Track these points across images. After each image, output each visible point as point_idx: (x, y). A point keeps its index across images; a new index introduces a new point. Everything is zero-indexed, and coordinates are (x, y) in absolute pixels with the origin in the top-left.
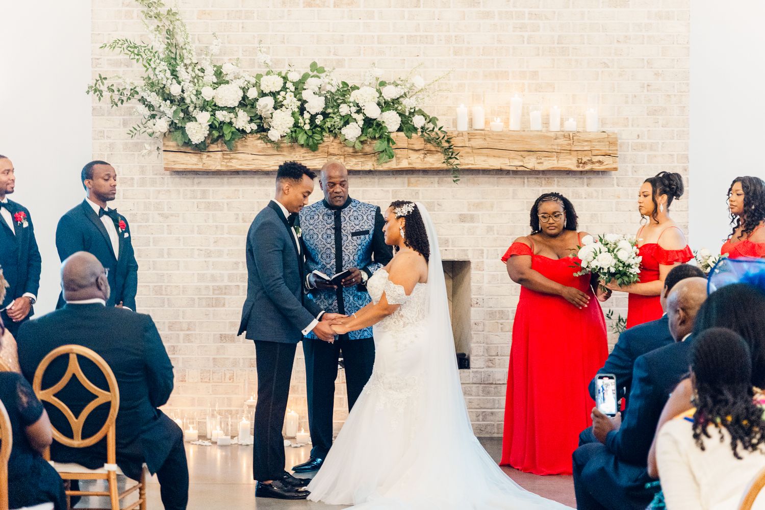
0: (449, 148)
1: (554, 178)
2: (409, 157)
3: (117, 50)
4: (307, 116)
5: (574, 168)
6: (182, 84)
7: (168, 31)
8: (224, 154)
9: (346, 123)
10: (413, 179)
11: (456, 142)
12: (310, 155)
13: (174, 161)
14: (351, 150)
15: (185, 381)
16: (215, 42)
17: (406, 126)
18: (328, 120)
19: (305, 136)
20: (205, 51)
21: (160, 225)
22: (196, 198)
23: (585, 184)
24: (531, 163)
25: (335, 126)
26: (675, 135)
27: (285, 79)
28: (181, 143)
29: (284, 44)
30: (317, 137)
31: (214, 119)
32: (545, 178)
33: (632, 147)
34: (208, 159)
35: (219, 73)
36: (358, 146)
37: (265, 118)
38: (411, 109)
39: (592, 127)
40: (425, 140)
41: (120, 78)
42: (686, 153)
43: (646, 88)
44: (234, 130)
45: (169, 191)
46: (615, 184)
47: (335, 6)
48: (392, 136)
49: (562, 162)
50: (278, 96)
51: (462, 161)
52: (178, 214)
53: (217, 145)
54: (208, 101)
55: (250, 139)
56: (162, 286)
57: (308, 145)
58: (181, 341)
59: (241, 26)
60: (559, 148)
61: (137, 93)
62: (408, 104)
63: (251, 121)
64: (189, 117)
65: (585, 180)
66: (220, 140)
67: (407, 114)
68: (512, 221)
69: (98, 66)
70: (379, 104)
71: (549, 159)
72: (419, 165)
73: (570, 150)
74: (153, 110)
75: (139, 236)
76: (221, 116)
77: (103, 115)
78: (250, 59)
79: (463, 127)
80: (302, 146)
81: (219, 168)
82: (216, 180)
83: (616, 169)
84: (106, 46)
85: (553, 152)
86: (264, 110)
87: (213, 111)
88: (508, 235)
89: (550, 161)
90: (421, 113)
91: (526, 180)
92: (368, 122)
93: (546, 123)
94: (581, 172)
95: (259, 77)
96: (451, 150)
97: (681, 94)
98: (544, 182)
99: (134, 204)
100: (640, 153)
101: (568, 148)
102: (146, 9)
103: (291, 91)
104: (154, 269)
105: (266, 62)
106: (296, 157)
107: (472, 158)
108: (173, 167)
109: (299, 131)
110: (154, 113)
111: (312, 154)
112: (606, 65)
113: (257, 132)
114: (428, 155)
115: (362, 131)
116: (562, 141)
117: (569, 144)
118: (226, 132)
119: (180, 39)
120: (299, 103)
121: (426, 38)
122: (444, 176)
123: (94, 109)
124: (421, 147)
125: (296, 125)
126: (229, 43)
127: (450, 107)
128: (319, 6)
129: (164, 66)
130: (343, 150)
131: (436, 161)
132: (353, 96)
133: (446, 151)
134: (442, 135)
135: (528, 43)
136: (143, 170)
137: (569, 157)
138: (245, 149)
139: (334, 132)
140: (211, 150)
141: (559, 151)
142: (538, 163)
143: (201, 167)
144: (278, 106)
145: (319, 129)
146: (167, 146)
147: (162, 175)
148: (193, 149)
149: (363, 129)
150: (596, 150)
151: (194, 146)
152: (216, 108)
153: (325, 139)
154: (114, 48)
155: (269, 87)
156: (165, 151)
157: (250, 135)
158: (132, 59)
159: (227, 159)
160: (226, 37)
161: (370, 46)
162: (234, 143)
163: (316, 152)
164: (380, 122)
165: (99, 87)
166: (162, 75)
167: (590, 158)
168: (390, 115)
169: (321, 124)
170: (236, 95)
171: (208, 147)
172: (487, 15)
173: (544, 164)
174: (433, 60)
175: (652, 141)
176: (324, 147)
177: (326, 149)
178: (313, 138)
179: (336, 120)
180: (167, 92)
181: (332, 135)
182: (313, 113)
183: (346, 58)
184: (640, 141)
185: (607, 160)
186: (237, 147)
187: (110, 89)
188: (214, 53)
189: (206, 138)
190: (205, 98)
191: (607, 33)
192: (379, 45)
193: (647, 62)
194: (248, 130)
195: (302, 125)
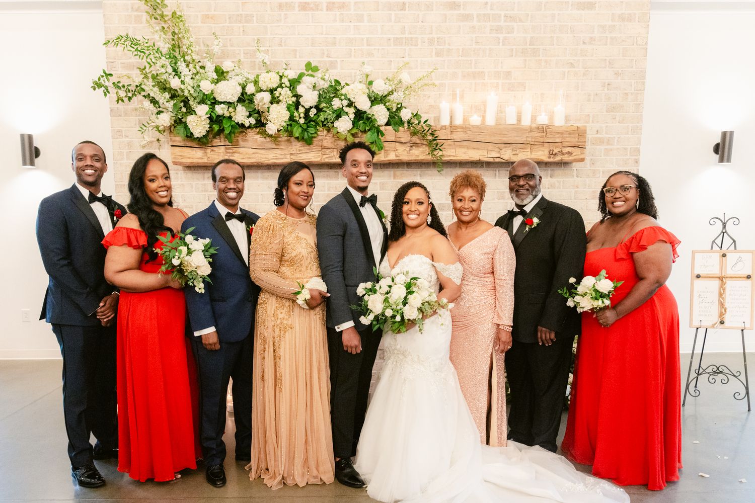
0: (434, 140)
2: (397, 150)
3: (121, 47)
4: (301, 110)
5: (546, 159)
6: (183, 78)
7: (174, 33)
8: (226, 148)
9: (338, 116)
10: (399, 171)
11: (441, 135)
12: (305, 149)
13: (181, 156)
16: (216, 42)
17: (394, 120)
18: (321, 113)
19: (300, 130)
22: (207, 191)
23: (549, 175)
24: (507, 155)
25: (329, 120)
26: (630, 131)
27: (282, 77)
28: (185, 137)
29: (282, 46)
30: (312, 130)
31: (212, 111)
33: (591, 141)
34: (212, 153)
35: (219, 71)
36: (350, 139)
37: (262, 112)
38: (398, 104)
39: (559, 122)
40: (411, 133)
42: (639, 147)
43: (606, 87)
44: (233, 123)
46: (575, 175)
47: (327, 10)
48: (382, 129)
49: (535, 153)
50: (275, 92)
51: (444, 153)
52: (192, 205)
53: (220, 140)
54: (207, 95)
55: (250, 133)
57: (303, 138)
59: (242, 29)
60: (533, 140)
61: (144, 90)
62: (396, 99)
63: (250, 116)
64: (190, 111)
65: (549, 172)
66: (221, 134)
67: (394, 110)
69: (114, 69)
70: (370, 98)
71: (524, 150)
72: (405, 157)
73: (543, 142)
76: (220, 110)
77: (120, 115)
78: (251, 61)
79: (445, 121)
80: (297, 138)
83: (582, 160)
84: (109, 42)
85: (527, 144)
86: (261, 104)
89: (524, 153)
90: (406, 107)
91: (497, 172)
92: (360, 115)
93: (519, 120)
94: (551, 163)
95: (258, 76)
96: (435, 142)
97: (637, 92)
100: (598, 147)
101: (541, 140)
102: (151, 10)
103: (286, 86)
105: (265, 61)
106: (293, 151)
107: (454, 150)
108: (181, 161)
109: (294, 125)
110: (161, 109)
111: (308, 147)
112: (572, 65)
113: (256, 126)
114: (414, 147)
115: (353, 125)
116: (535, 134)
117: (542, 137)
118: (226, 126)
120: (294, 99)
121: (411, 40)
122: (426, 169)
123: (112, 110)
124: (408, 140)
125: (291, 118)
126: (232, 46)
127: (432, 105)
128: (313, 10)
129: (165, 61)
130: (335, 144)
131: (421, 153)
132: (345, 92)
134: (426, 128)
135: (503, 45)
137: (541, 148)
138: (246, 143)
139: (327, 126)
140: (214, 145)
141: (533, 143)
142: (514, 155)
143: (206, 161)
144: (275, 100)
145: (313, 123)
146: (174, 141)
148: (199, 144)
149: (354, 122)
150: (567, 142)
151: (198, 140)
152: (215, 102)
153: (319, 133)
154: (117, 44)
155: (267, 84)
156: (172, 146)
157: (250, 130)
158: (135, 55)
159: (229, 153)
160: (228, 40)
161: (360, 48)
162: (234, 137)
163: (311, 146)
164: (370, 116)
165: (103, 83)
166: (163, 70)
167: (560, 150)
168: (379, 109)
169: (315, 118)
170: (236, 91)
171: (211, 141)
172: (467, 17)
173: (519, 155)
174: (417, 61)
175: (609, 136)
176: (318, 141)
177: (320, 143)
178: (308, 132)
179: (329, 114)
180: (168, 86)
181: (326, 130)
182: (307, 107)
183: (338, 60)
184: (598, 136)
185: (576, 152)
186: (238, 141)
187: (116, 86)
188: (216, 53)
189: (208, 132)
190: (204, 91)
191: (575, 35)
192: (368, 47)
193: (609, 62)
194: (247, 125)
195: (297, 119)
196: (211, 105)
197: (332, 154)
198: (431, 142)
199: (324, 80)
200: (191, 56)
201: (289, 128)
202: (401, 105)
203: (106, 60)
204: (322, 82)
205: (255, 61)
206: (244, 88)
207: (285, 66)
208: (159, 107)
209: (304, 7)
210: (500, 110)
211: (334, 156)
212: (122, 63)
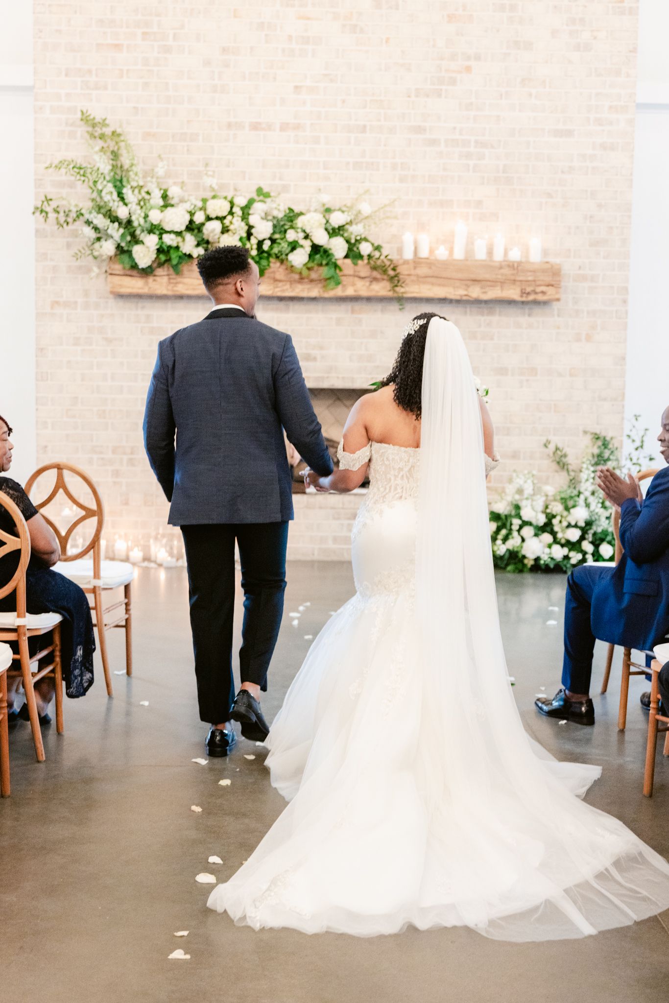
2: (355, 285)
3: (63, 171)
4: (254, 241)
5: (517, 298)
6: (129, 206)
7: (113, 152)
8: (170, 278)
9: (293, 249)
10: (357, 306)
11: (403, 270)
13: (120, 285)
14: (297, 277)
16: (160, 164)
17: (353, 253)
18: (275, 245)
20: (150, 173)
21: (104, 349)
23: (527, 314)
24: (475, 292)
25: (282, 252)
26: (616, 268)
27: (232, 205)
28: (128, 266)
29: (230, 168)
30: (264, 262)
31: (160, 242)
33: (572, 278)
34: (154, 283)
35: (165, 197)
36: (305, 272)
37: (212, 242)
38: (357, 235)
39: (536, 257)
40: (371, 268)
41: (63, 199)
42: (626, 285)
43: (588, 219)
44: (180, 254)
45: (113, 315)
47: (281, 131)
48: (339, 263)
49: (506, 292)
50: (225, 220)
51: (407, 289)
52: (122, 338)
53: (164, 269)
54: (155, 225)
56: (106, 409)
59: (186, 148)
60: (504, 278)
61: (82, 215)
62: (355, 230)
63: (198, 245)
64: (135, 240)
66: (166, 265)
67: (354, 241)
69: (43, 186)
70: (326, 229)
71: (493, 288)
72: (364, 293)
73: (514, 280)
74: (99, 233)
75: (83, 359)
76: (168, 240)
77: (46, 237)
78: (196, 183)
79: (408, 255)
81: (165, 292)
82: (159, 304)
83: (558, 300)
84: (51, 166)
85: (497, 281)
86: (211, 235)
87: (161, 234)
89: (494, 291)
90: (366, 240)
91: (468, 310)
92: (316, 249)
93: (490, 253)
94: (523, 302)
95: (205, 201)
96: (396, 278)
97: (623, 225)
99: (77, 327)
100: (581, 284)
101: (513, 278)
102: (90, 129)
103: (238, 216)
104: (98, 393)
105: (212, 186)
107: (417, 287)
108: (118, 290)
110: (100, 235)
112: (550, 195)
114: (374, 282)
115: (309, 258)
116: (506, 271)
117: (513, 275)
118: (173, 256)
119: (125, 160)
120: (246, 228)
121: (372, 164)
122: (389, 304)
123: (37, 231)
124: (367, 274)
126: (174, 166)
127: (395, 235)
128: (266, 131)
129: (110, 187)
130: (289, 276)
132: (300, 222)
133: (391, 279)
134: (388, 263)
135: (473, 172)
136: (86, 293)
137: (513, 287)
138: (191, 273)
139: (281, 258)
140: (157, 274)
141: (503, 281)
142: (482, 293)
143: (146, 291)
144: (225, 230)
145: (266, 255)
146: (113, 270)
147: (107, 298)
148: (141, 274)
149: (311, 256)
150: (540, 280)
151: (140, 269)
152: (163, 232)
153: (271, 265)
154: (59, 168)
155: (216, 211)
156: (110, 274)
158: (79, 180)
159: (172, 283)
161: (316, 171)
162: (181, 267)
164: (327, 250)
165: (44, 208)
167: (533, 289)
168: (337, 241)
169: (268, 250)
170: (183, 219)
171: (155, 271)
172: (434, 142)
173: (488, 293)
174: (379, 187)
175: (593, 273)
176: (271, 273)
177: (272, 275)
179: (283, 246)
180: (116, 216)
181: (279, 261)
182: (261, 238)
184: (581, 272)
185: (550, 291)
186: (183, 271)
187: (57, 210)
188: (160, 176)
189: (153, 263)
190: (152, 221)
191: (552, 163)
192: (326, 171)
193: (591, 193)
196: (159, 235)
197: (285, 288)
199: (279, 210)
200: (137, 181)
202: (361, 238)
204: (275, 212)
206: (192, 214)
209: (255, 127)
210: (470, 243)
211: (287, 289)
212: (51, 181)
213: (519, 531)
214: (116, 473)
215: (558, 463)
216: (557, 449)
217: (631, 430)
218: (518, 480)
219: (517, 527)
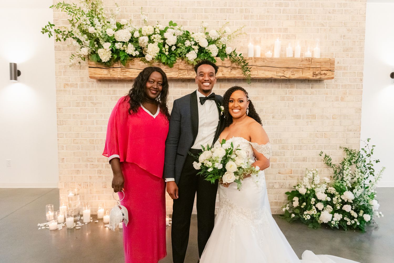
0: (246, 65)
1: (294, 84)
2: (223, 71)
4: (167, 47)
5: (311, 77)
6: (95, 26)
7: (93, 4)
8: (122, 69)
9: (188, 51)
10: (223, 84)
11: (249, 62)
13: (94, 73)
14: (191, 67)
15: (106, 188)
16: (117, 9)
17: (222, 53)
18: (179, 49)
19: (166, 58)
21: (92, 108)
22: (110, 94)
23: (310, 87)
24: (288, 75)
25: (183, 53)
26: (357, 62)
27: (155, 28)
29: (156, 12)
30: (173, 59)
31: (113, 46)
32: (290, 84)
33: (336, 68)
34: (113, 72)
37: (143, 47)
38: (223, 45)
39: (317, 56)
40: (231, 62)
42: (362, 71)
43: (343, 37)
44: (126, 54)
45: (96, 90)
46: (326, 87)
48: (215, 58)
49: (305, 74)
50: (151, 37)
51: (251, 73)
52: (101, 102)
53: (118, 64)
54: (110, 37)
56: (93, 140)
57: (167, 64)
58: (104, 167)
59: (132, 2)
60: (304, 66)
61: (73, 34)
63: (136, 50)
64: (100, 46)
65: (311, 85)
66: (119, 61)
67: (221, 48)
68: (272, 106)
69: (57, 24)
70: (208, 40)
71: (298, 72)
72: (228, 75)
73: (309, 68)
75: (81, 114)
76: (118, 46)
77: (60, 50)
78: (137, 21)
79: (251, 55)
80: (164, 63)
81: (119, 77)
82: (120, 85)
83: (333, 78)
84: (53, 6)
85: (300, 68)
88: (270, 113)
89: (298, 74)
92: (201, 50)
93: (294, 54)
96: (246, 67)
97: (361, 40)
98: (289, 86)
99: (78, 97)
100: (338, 71)
101: (308, 66)
103: (158, 33)
104: (89, 131)
105: (145, 20)
107: (256, 72)
108: (94, 76)
109: (162, 55)
110: (83, 46)
111: (170, 69)
112: (323, 25)
113: (139, 56)
114: (233, 70)
115: (198, 56)
116: (305, 63)
117: (309, 64)
118: (121, 56)
120: (162, 41)
121: (230, 10)
122: (239, 83)
123: (55, 47)
124: (229, 65)
125: (161, 52)
126: (126, 12)
127: (242, 47)
130: (187, 67)
131: (237, 73)
132: (192, 37)
134: (241, 59)
135: (283, 13)
136: (82, 79)
137: (309, 71)
138: (134, 66)
139: (182, 56)
140: (115, 67)
141: (303, 68)
142: (292, 75)
143: (109, 76)
144: (151, 41)
145: (174, 55)
146: (90, 64)
147: (92, 82)
148: (105, 66)
149: (198, 55)
150: (323, 67)
151: (104, 63)
152: (115, 42)
153: (177, 61)
154: (58, 8)
155: (146, 32)
156: (89, 67)
157: (136, 59)
158: (69, 14)
159: (123, 72)
160: (125, 8)
161: (200, 14)
162: (126, 63)
163: (172, 68)
164: (207, 51)
165: (48, 29)
166: (85, 23)
167: (320, 72)
168: (213, 47)
169: (174, 52)
170: (128, 36)
171: (113, 65)
173: (295, 75)
174: (233, 21)
175: (345, 65)
176: (176, 65)
178: (170, 60)
179: (183, 50)
180: (87, 31)
181: (181, 59)
182: (170, 45)
183: (188, 21)
185: (329, 73)
186: (128, 65)
187: (57, 32)
188: (117, 15)
189: (111, 59)
190: (108, 35)
191: (324, 8)
192: (206, 14)
193: (344, 23)
194: (134, 55)
195: (164, 52)
196: (112, 43)
197: (184, 73)
198: (243, 66)
200: (102, 15)
201: (159, 57)
202: (225, 46)
203: (53, 19)
204: (179, 31)
205: (140, 21)
206: (133, 34)
207: (157, 23)
208: (82, 45)
210: (283, 50)
211: (186, 74)
212: (62, 21)
213: (314, 205)
214: (100, 172)
215: (327, 164)
216: (326, 156)
217: (366, 147)
218: (309, 174)
219: (314, 203)
